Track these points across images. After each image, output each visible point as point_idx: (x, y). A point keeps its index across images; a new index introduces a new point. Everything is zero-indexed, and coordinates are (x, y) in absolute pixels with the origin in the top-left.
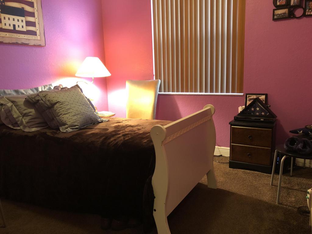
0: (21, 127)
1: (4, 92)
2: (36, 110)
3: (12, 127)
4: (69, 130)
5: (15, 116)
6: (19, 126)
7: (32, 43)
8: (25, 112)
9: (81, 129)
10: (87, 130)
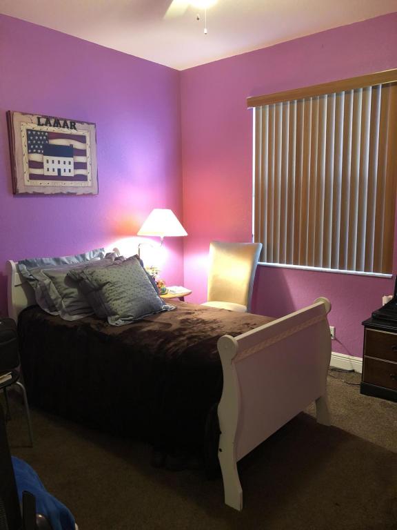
0: (60, 313)
1: (42, 261)
2: (80, 290)
3: (48, 312)
4: (120, 322)
5: (53, 297)
6: (56, 311)
7: (80, 192)
8: (65, 292)
9: (136, 322)
10: (143, 324)
